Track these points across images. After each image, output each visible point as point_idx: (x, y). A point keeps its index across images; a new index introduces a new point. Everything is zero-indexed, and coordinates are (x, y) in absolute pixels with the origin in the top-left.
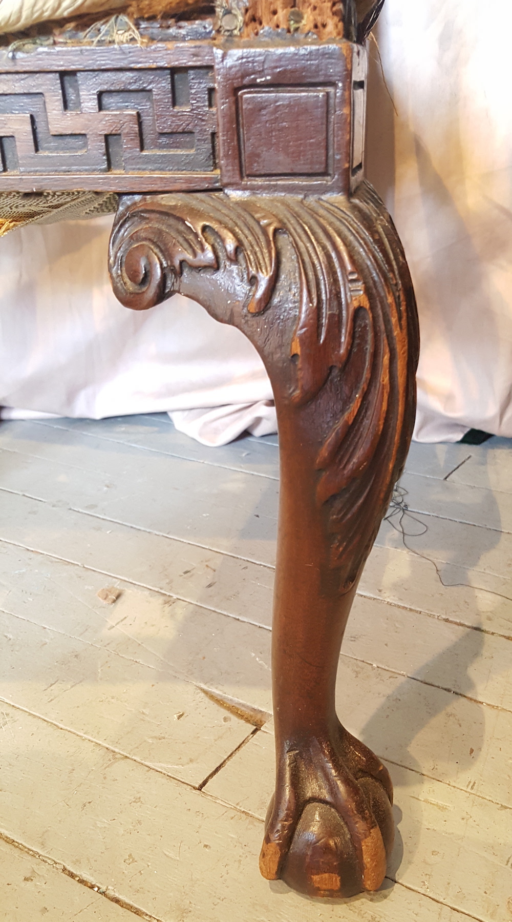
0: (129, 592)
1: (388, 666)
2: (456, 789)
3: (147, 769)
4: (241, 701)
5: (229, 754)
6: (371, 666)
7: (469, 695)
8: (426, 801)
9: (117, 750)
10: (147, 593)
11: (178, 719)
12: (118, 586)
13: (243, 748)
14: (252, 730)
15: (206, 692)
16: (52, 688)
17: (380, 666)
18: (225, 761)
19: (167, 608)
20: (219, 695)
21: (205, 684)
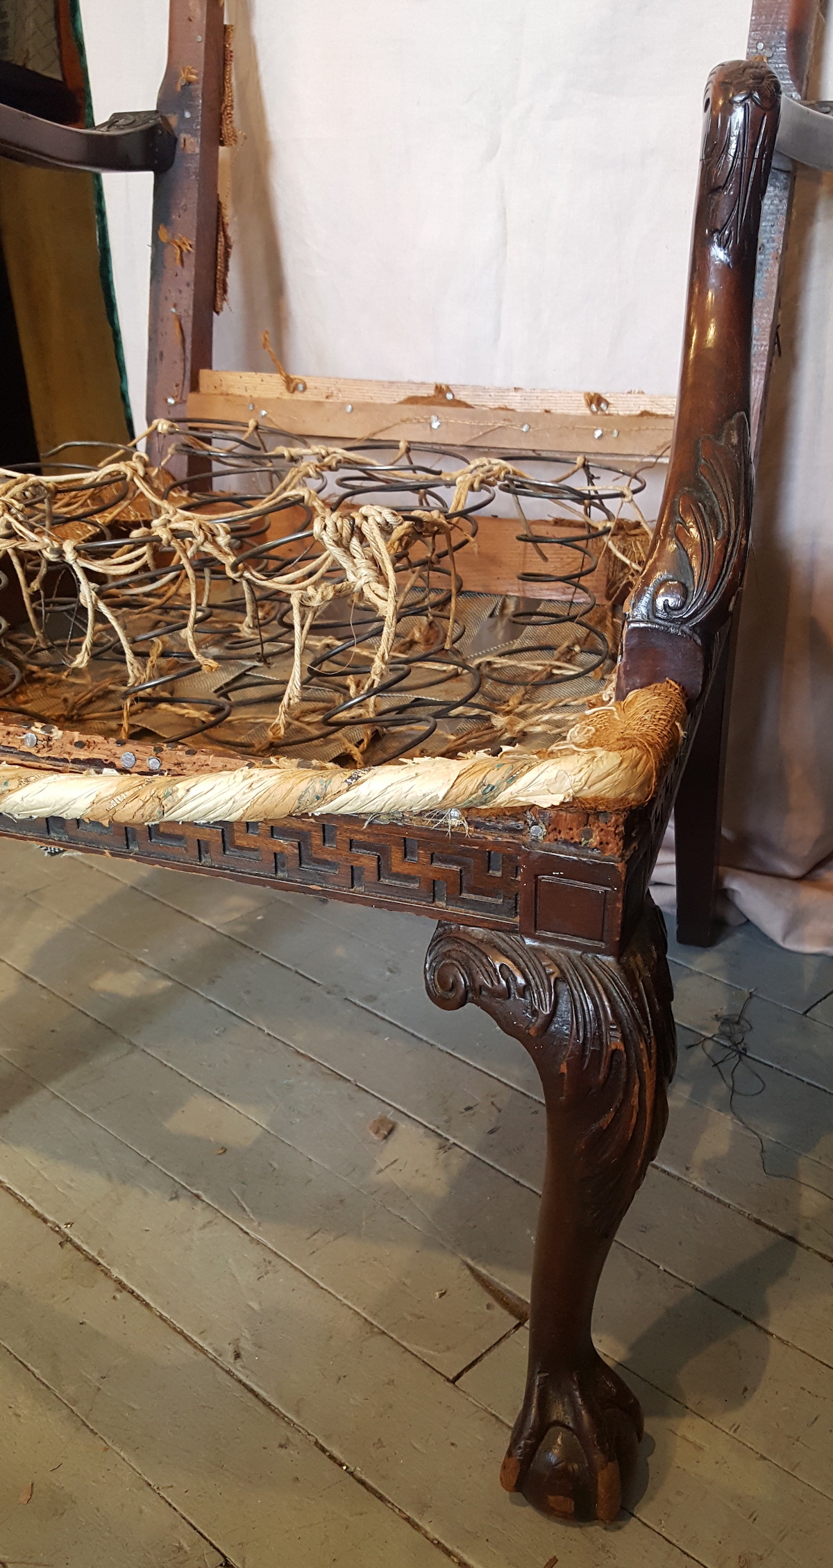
0: (403, 1126)
1: (676, 1272)
2: (717, 1430)
3: (403, 1349)
4: (508, 1288)
5: (488, 1347)
6: (656, 1268)
7: (760, 1323)
8: (684, 1438)
9: (374, 1323)
10: (422, 1130)
11: (440, 1297)
12: (391, 1115)
13: (503, 1344)
14: (515, 1325)
15: (472, 1269)
16: (315, 1237)
17: (668, 1270)
18: (482, 1355)
19: (442, 1156)
20: (484, 1275)
21: (473, 1260)
